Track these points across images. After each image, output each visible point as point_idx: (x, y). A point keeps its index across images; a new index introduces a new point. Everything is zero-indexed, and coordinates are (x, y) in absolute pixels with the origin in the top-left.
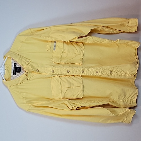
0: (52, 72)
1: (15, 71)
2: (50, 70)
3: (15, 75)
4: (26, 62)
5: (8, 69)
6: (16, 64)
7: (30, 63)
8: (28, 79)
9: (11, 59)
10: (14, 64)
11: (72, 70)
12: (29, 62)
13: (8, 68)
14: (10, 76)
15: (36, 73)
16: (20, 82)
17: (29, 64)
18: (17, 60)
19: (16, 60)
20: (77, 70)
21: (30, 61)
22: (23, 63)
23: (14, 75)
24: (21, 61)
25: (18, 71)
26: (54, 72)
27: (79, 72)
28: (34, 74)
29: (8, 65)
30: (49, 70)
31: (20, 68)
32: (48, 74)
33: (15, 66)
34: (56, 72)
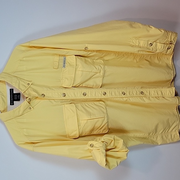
0: (62, 97)
1: (12, 99)
2: (60, 94)
3: (13, 104)
4: (26, 86)
5: (2, 98)
6: (13, 89)
7: (32, 86)
8: (32, 108)
9: (5, 83)
10: (10, 89)
11: (90, 92)
12: (30, 85)
13: (2, 96)
14: (5, 107)
15: (41, 99)
16: (21, 113)
17: (31, 88)
18: (14, 83)
19: (11, 84)
20: (97, 92)
21: (31, 83)
22: (21, 87)
23: (11, 105)
24: (19, 85)
25: (16, 99)
26: (65, 96)
27: (99, 94)
28: (39, 100)
29: (2, 92)
30: (58, 94)
31: (19, 94)
32: (58, 99)
33: (12, 92)
34: (68, 95)
